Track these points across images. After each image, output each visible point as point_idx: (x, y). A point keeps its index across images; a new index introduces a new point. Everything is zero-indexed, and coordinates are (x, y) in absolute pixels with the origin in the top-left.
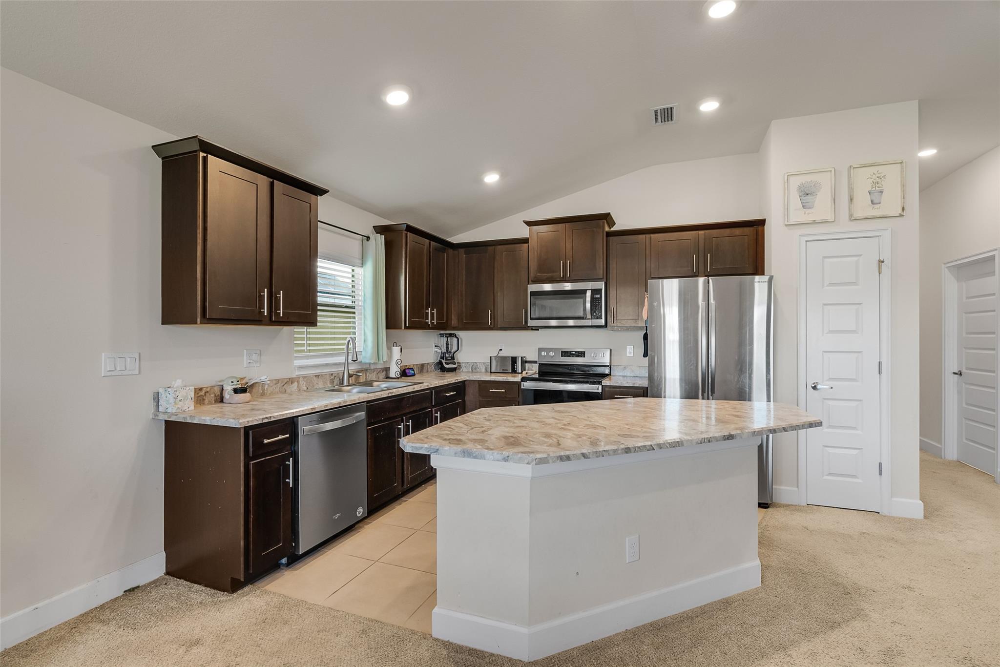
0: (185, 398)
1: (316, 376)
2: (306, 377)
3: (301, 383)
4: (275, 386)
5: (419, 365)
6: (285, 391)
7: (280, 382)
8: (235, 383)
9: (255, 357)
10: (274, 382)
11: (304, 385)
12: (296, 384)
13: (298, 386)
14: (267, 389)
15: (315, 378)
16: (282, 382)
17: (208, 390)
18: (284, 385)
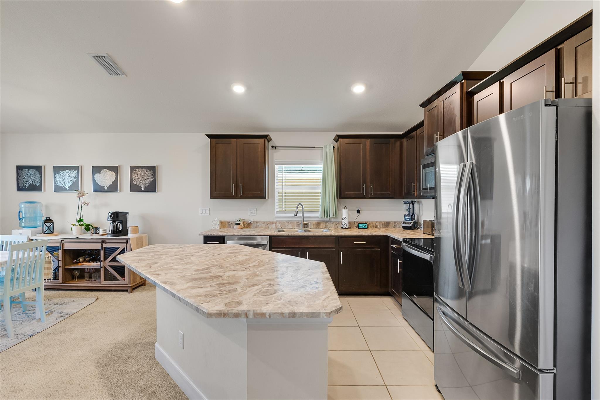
0: (216, 224)
1: (287, 222)
2: (280, 222)
3: (278, 225)
4: (263, 224)
5: (383, 223)
6: (268, 227)
7: (266, 223)
8: (238, 221)
9: (253, 211)
10: (262, 223)
11: (280, 226)
12: (274, 225)
13: (276, 226)
14: (258, 225)
15: (286, 223)
16: (267, 223)
17: (232, 223)
18: (268, 224)
